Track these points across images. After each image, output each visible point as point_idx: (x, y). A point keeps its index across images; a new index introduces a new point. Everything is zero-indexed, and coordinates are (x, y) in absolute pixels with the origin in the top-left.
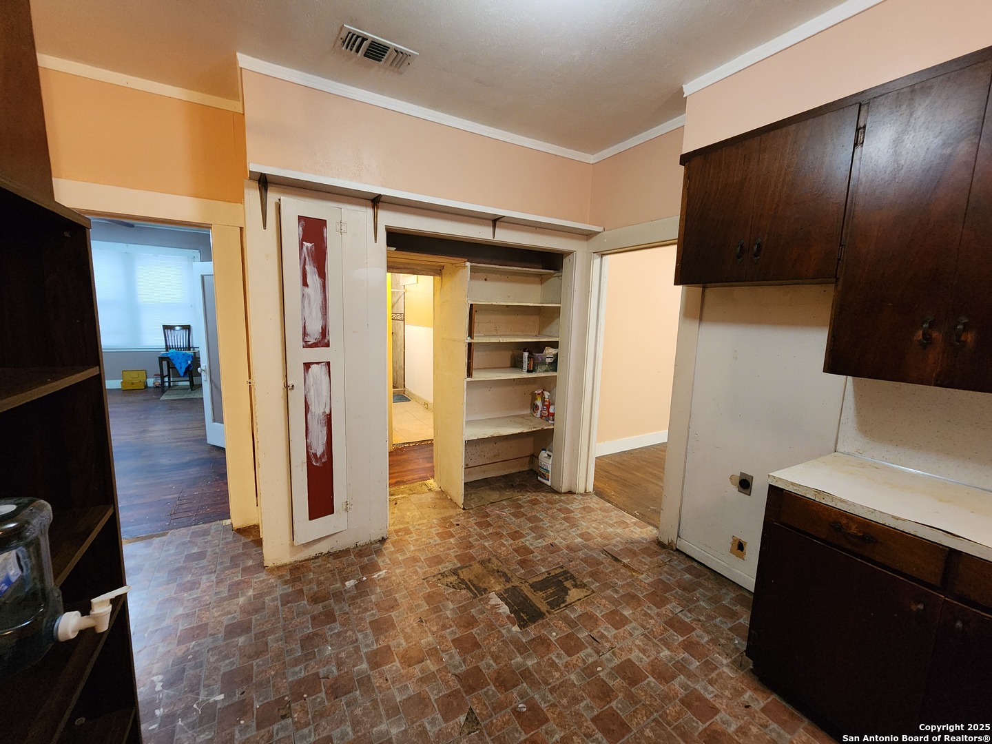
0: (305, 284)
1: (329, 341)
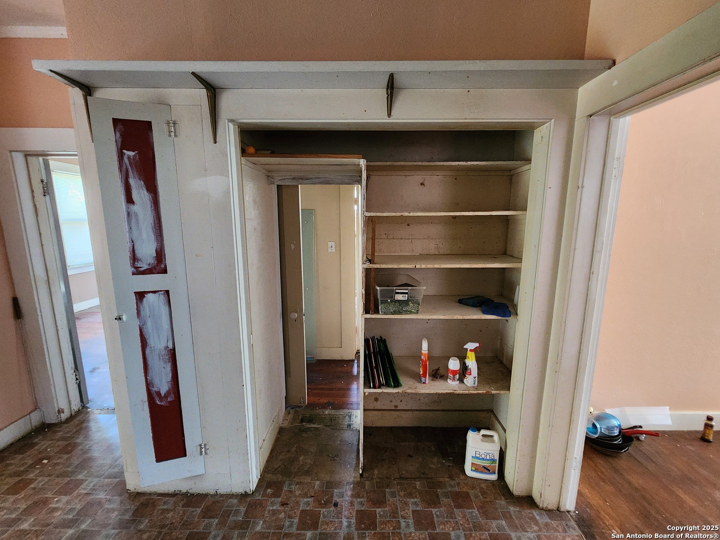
0: (130, 200)
1: (166, 266)
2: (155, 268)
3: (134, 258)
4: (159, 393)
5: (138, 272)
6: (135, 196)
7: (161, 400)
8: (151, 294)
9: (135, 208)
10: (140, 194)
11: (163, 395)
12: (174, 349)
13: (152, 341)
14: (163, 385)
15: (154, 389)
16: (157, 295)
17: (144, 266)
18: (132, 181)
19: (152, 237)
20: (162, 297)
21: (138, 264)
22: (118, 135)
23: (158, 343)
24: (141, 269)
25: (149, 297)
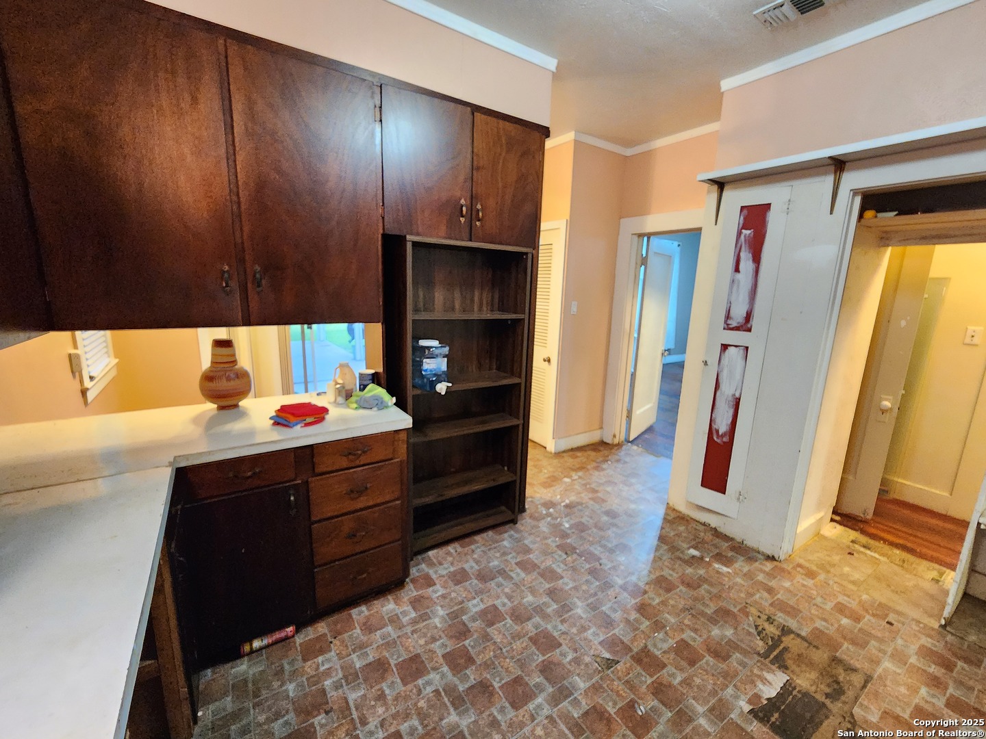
0: (737, 270)
1: (751, 326)
2: (742, 326)
3: (728, 317)
4: (717, 431)
5: (728, 327)
6: (741, 267)
7: (718, 438)
8: (733, 347)
9: (738, 276)
10: (747, 264)
11: (720, 433)
12: (740, 399)
13: (723, 386)
14: (723, 426)
15: (715, 426)
16: (738, 348)
17: (734, 324)
18: (743, 255)
19: (747, 300)
20: (741, 351)
21: (729, 322)
22: (742, 218)
23: (727, 390)
24: (731, 326)
25: (731, 349)
